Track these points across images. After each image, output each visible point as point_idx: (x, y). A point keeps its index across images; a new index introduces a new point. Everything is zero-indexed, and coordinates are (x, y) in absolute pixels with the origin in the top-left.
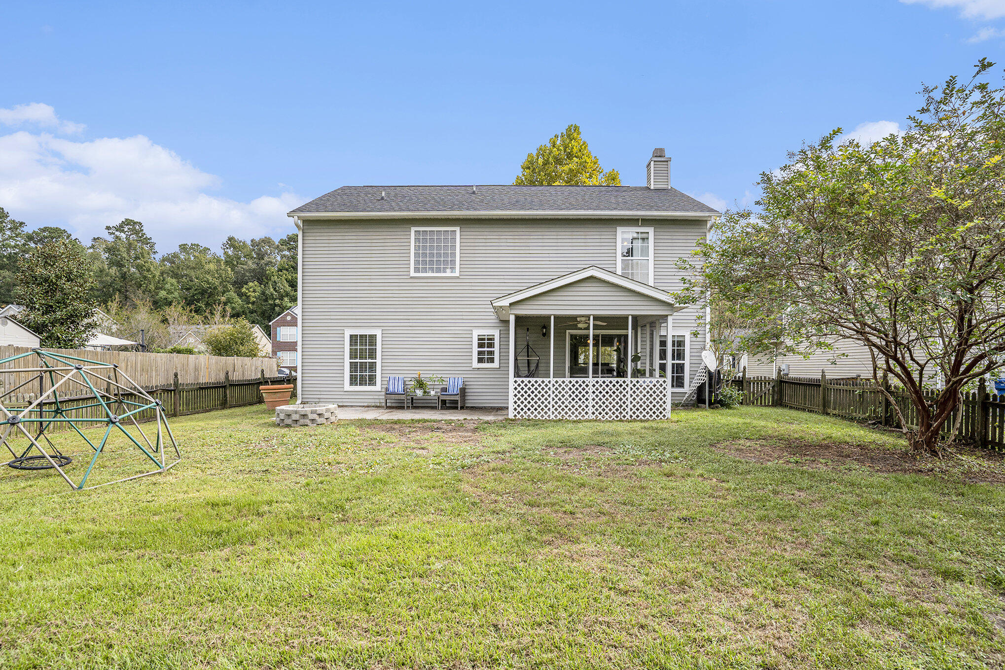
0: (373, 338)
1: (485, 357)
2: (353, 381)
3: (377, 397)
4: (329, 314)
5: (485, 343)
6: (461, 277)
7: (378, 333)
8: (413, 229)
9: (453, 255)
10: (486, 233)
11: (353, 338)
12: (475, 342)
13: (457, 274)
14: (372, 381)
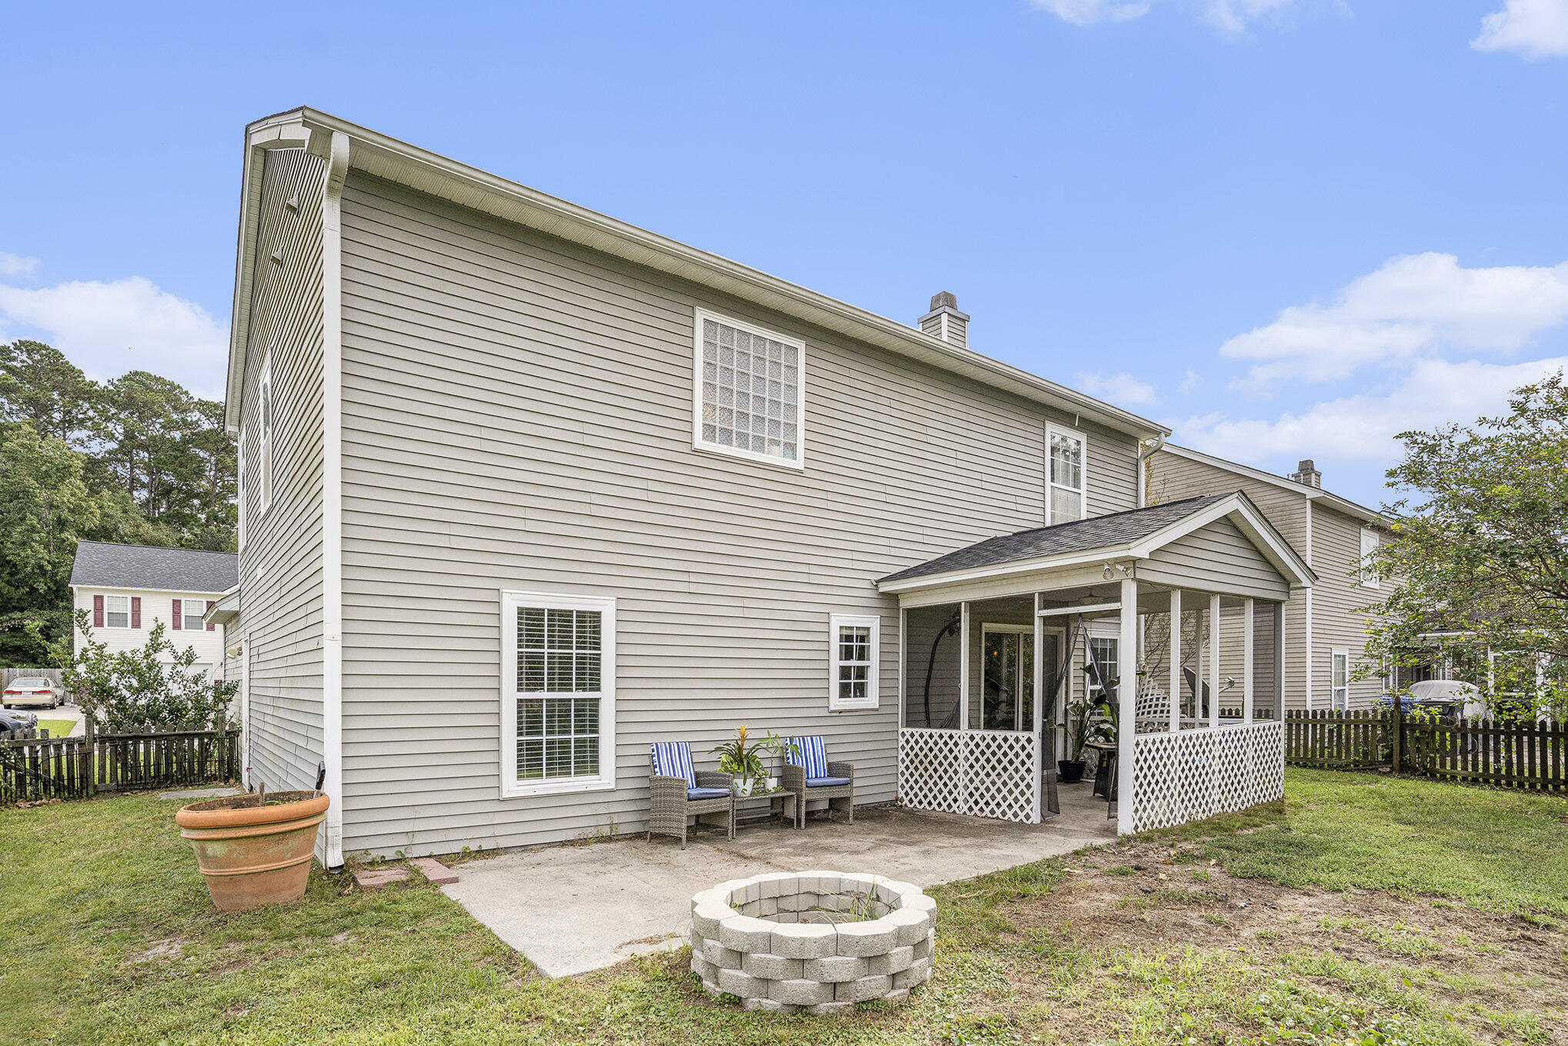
0: (591, 622)
1: (853, 683)
2: (530, 761)
3: (602, 810)
4: (444, 529)
5: (854, 645)
6: (808, 473)
7: (606, 607)
8: (702, 314)
9: (792, 408)
10: (853, 374)
11: (530, 618)
12: (835, 644)
13: (799, 464)
14: (587, 759)
